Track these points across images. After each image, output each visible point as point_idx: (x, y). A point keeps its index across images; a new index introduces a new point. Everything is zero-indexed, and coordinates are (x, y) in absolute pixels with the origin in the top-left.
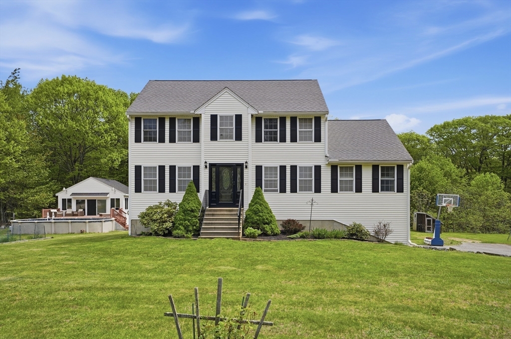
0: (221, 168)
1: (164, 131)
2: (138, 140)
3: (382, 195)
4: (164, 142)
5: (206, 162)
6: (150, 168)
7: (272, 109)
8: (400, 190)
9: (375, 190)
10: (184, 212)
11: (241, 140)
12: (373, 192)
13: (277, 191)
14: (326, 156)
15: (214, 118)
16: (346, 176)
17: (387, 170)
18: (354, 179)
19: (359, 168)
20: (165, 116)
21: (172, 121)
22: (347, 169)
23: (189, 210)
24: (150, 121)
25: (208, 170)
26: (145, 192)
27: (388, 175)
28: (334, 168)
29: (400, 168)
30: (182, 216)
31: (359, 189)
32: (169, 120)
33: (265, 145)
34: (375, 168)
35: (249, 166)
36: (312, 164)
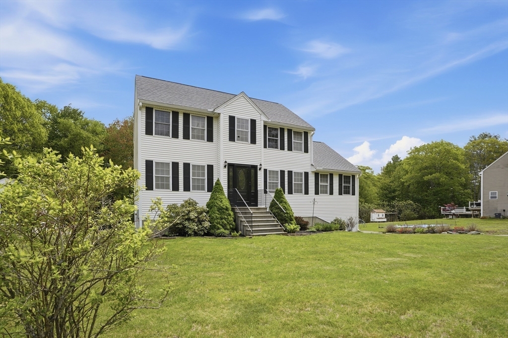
0: (237, 169)
1: (178, 126)
2: (149, 131)
3: (344, 196)
4: (178, 138)
5: (226, 162)
6: (162, 163)
7: (274, 119)
8: (354, 194)
9: (340, 194)
10: (218, 211)
11: (255, 143)
14: (312, 165)
16: (324, 182)
17: (347, 178)
18: (329, 184)
19: (331, 175)
20: (179, 111)
21: (186, 116)
22: (324, 176)
23: (224, 209)
24: (162, 112)
26: (157, 190)
27: (347, 183)
28: (317, 174)
29: (354, 177)
30: (218, 214)
31: (331, 192)
32: (182, 115)
33: (272, 151)
34: (340, 176)
36: (303, 170)
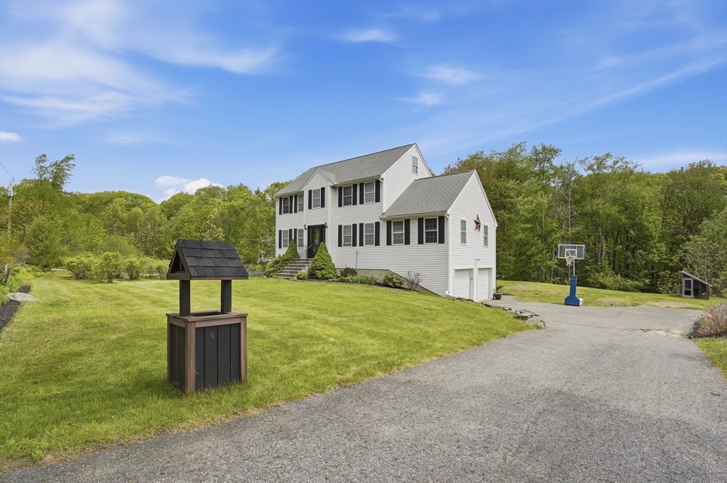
0: (315, 229)
1: (292, 205)
2: (280, 213)
3: (426, 246)
4: (292, 213)
5: (305, 225)
6: (286, 231)
7: (348, 177)
8: (442, 241)
9: (420, 241)
11: (324, 207)
12: (419, 243)
13: (350, 245)
14: (383, 214)
15: (310, 191)
16: (398, 230)
17: (431, 222)
18: (404, 232)
19: (408, 222)
20: (292, 195)
21: (296, 197)
22: (398, 224)
24: (286, 199)
25: (307, 231)
26: (283, 248)
27: (431, 228)
28: (389, 223)
31: (407, 242)
32: (294, 197)
33: (345, 208)
34: (420, 220)
35: (329, 225)
36: (373, 221)
